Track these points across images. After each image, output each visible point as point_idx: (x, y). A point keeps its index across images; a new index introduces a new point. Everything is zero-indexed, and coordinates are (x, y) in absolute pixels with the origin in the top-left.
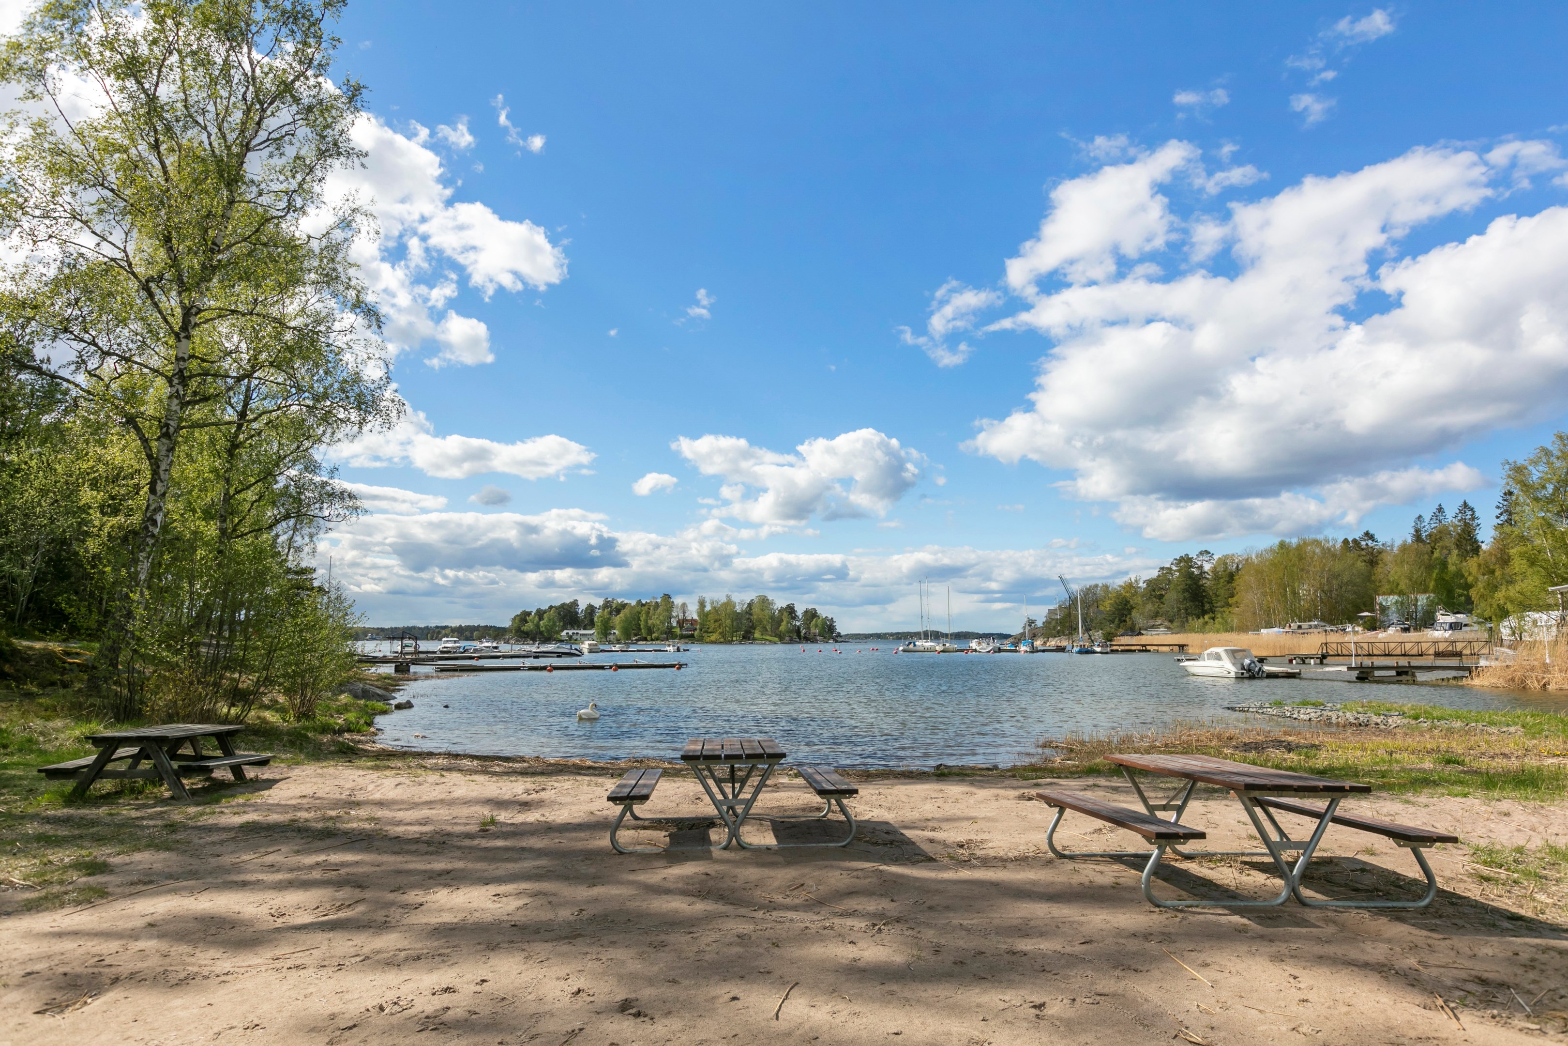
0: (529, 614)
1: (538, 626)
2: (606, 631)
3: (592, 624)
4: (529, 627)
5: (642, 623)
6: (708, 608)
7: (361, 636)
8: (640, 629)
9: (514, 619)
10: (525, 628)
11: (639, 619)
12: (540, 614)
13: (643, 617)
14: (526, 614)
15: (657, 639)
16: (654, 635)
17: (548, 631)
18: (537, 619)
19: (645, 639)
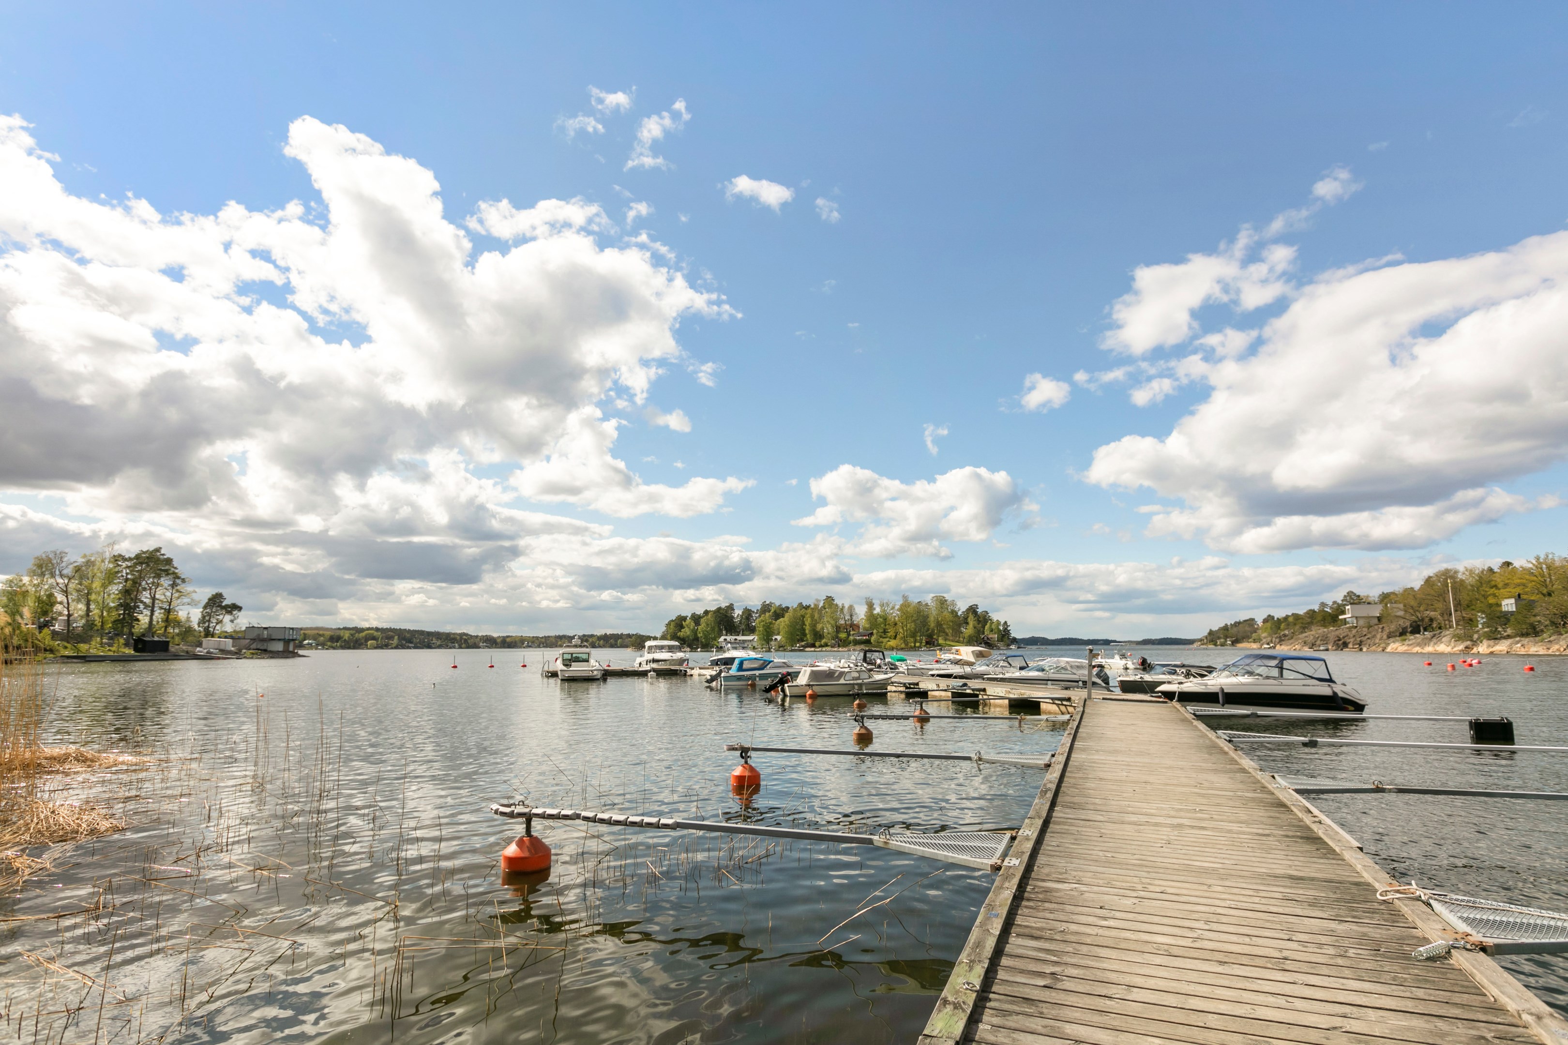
0: (684, 619)
1: (695, 632)
2: (767, 638)
3: (751, 630)
4: (686, 632)
5: (808, 629)
6: (877, 610)
7: (519, 644)
8: (805, 635)
9: (668, 625)
10: (681, 634)
11: (804, 624)
12: (696, 619)
13: (808, 621)
14: (682, 619)
15: (826, 645)
16: (823, 641)
17: (706, 637)
18: (693, 624)
19: (813, 646)
